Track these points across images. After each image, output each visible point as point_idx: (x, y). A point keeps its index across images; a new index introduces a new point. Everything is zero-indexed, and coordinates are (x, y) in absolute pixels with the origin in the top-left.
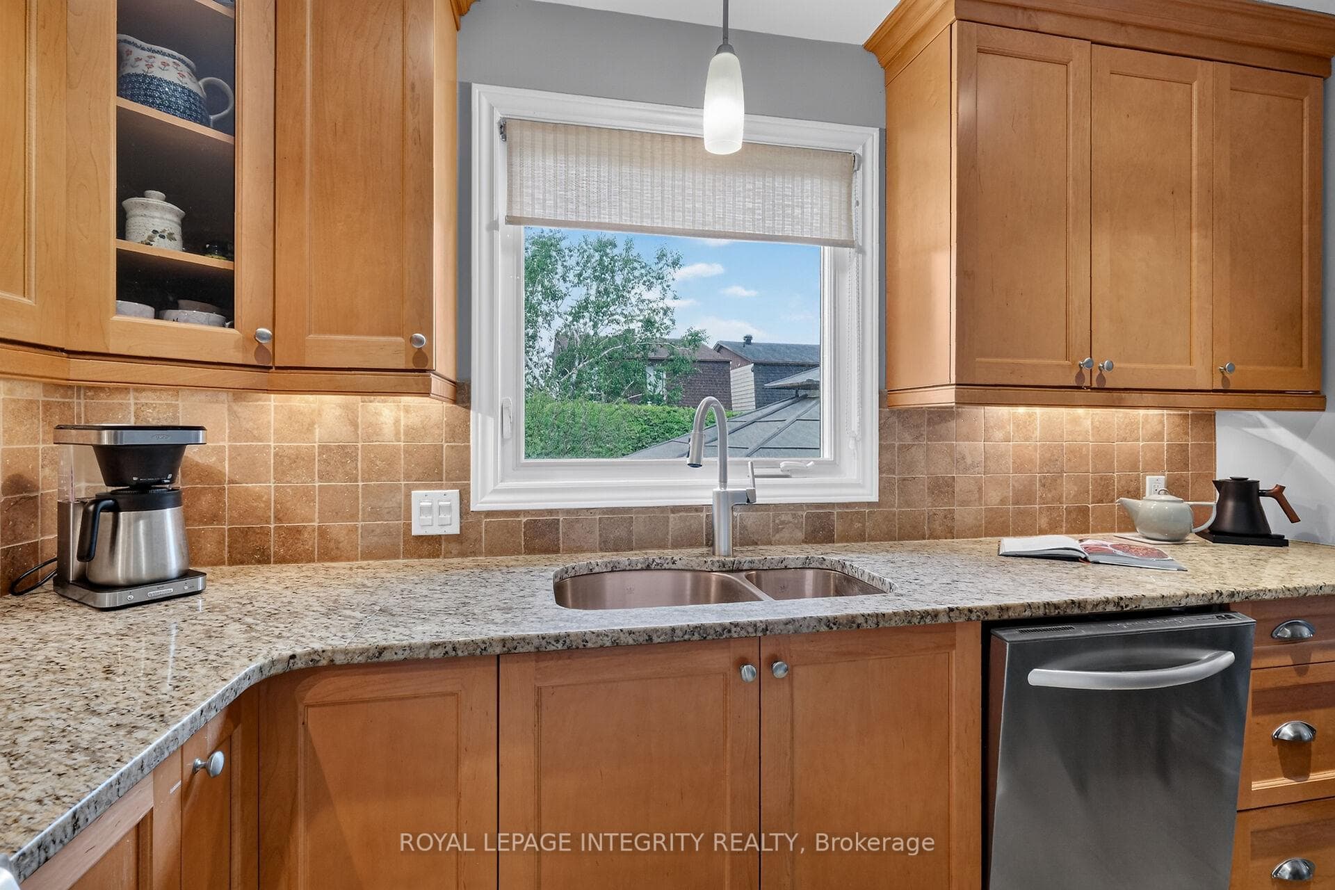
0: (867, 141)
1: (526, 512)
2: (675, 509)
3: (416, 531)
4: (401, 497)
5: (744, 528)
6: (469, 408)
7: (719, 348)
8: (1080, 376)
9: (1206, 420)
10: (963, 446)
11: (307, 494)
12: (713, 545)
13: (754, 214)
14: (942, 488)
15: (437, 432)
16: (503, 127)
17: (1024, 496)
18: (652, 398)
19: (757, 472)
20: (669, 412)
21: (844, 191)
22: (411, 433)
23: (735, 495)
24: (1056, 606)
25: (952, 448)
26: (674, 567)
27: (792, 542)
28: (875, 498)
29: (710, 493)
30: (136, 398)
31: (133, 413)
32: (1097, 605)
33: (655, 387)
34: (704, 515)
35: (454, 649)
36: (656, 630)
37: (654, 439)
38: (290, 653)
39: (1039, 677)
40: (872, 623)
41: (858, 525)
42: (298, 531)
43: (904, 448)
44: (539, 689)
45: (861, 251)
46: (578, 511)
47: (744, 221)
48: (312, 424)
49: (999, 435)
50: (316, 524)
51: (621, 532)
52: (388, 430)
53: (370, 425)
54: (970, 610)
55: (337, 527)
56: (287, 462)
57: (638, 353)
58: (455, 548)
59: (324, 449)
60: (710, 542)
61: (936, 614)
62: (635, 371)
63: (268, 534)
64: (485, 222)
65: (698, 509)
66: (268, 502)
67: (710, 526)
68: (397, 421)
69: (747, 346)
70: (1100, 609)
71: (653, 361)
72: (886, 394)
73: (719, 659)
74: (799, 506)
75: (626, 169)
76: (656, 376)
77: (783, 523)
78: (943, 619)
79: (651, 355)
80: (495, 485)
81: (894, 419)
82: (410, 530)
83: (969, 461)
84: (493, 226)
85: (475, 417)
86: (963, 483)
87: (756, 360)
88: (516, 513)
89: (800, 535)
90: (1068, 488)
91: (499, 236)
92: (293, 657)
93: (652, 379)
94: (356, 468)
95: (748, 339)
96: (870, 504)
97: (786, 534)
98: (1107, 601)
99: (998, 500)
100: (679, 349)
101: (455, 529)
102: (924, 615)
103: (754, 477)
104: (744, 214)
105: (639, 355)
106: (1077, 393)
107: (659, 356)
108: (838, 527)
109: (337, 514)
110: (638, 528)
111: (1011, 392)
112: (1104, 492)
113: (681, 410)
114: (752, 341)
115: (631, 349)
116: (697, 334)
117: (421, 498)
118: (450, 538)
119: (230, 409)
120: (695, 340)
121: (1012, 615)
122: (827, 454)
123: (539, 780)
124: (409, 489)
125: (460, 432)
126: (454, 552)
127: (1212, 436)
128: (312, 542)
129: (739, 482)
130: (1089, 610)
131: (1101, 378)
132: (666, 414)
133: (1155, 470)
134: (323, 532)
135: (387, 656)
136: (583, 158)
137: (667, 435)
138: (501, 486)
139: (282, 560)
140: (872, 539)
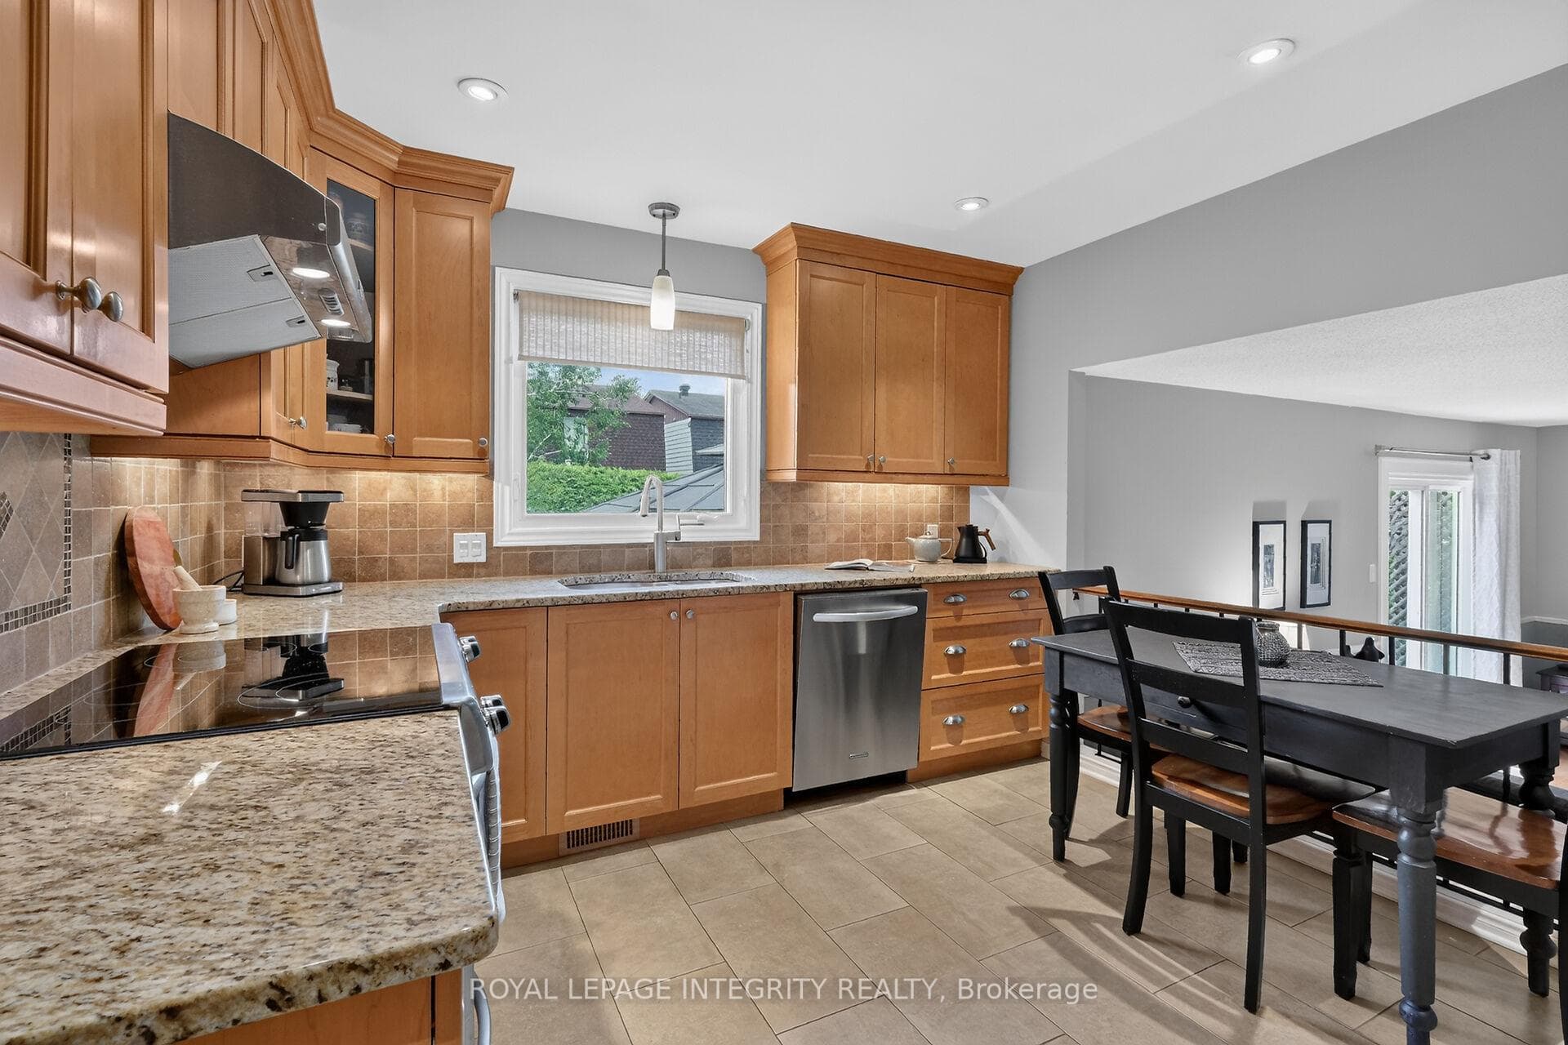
0: (754, 313)
1: (531, 548)
2: (629, 546)
3: (457, 559)
4: (446, 539)
5: (673, 557)
6: (493, 479)
7: (652, 400)
8: (868, 465)
9: (964, 492)
10: (814, 505)
11: (381, 537)
12: (654, 568)
13: (681, 357)
14: (800, 532)
15: (471, 494)
16: (516, 296)
17: (852, 537)
18: (572, 455)
19: (682, 521)
20: (596, 473)
21: (739, 343)
22: (454, 495)
23: (668, 536)
24: (830, 584)
25: (806, 506)
26: (629, 580)
27: (705, 566)
28: (757, 538)
29: (653, 535)
30: (261, 471)
31: (258, 482)
32: (850, 583)
33: (576, 443)
34: (647, 549)
35: (528, 602)
36: (628, 594)
37: (580, 502)
38: (448, 603)
39: (818, 617)
40: (736, 591)
41: (746, 555)
42: (376, 560)
43: (776, 507)
44: (568, 624)
45: (750, 381)
46: (564, 547)
47: (675, 361)
48: (385, 489)
49: (836, 499)
50: (388, 556)
51: (593, 561)
52: (437, 494)
53: (425, 490)
54: (786, 585)
55: (401, 557)
56: (367, 514)
57: (555, 402)
58: (483, 571)
59: (393, 506)
60: (652, 566)
61: (768, 587)
62: (551, 423)
63: (354, 563)
64: (503, 357)
65: (644, 545)
66: (354, 541)
67: (652, 555)
68: (443, 489)
69: (683, 397)
70: (852, 586)
71: (574, 412)
72: (765, 473)
73: (659, 610)
74: (710, 543)
75: (598, 326)
76: (577, 429)
77: (698, 554)
78: (773, 590)
79: (571, 405)
80: (510, 530)
81: (770, 488)
82: (453, 560)
83: (817, 514)
84: (509, 361)
85: (497, 485)
86: (813, 529)
87: (694, 414)
88: (524, 548)
89: (710, 562)
90: (879, 532)
91: (512, 367)
92: (450, 605)
93: (572, 434)
94: (416, 519)
95: (685, 389)
96: (755, 542)
97: (701, 561)
98: (856, 582)
99: (835, 540)
100: (604, 401)
101: (483, 559)
102: (763, 587)
103: (680, 525)
104: (675, 357)
105: (556, 405)
106: (867, 476)
107: (580, 406)
108: (734, 556)
109: (402, 549)
110: (604, 557)
111: (841, 475)
112: (902, 534)
113: (609, 470)
114: (689, 392)
115: (546, 397)
116: (626, 383)
117: (460, 538)
118: (479, 565)
119: (328, 479)
120: (623, 390)
121: (807, 588)
122: (728, 510)
123: (567, 671)
124: (452, 532)
125: (487, 496)
126: (482, 574)
127: (967, 501)
128: (386, 568)
129: (670, 527)
130: (846, 586)
131: (880, 466)
132: (592, 476)
133: (932, 522)
134: (392, 561)
135: (494, 606)
136: (570, 319)
137: (594, 498)
138: (514, 530)
139: (363, 580)
140: (756, 564)
